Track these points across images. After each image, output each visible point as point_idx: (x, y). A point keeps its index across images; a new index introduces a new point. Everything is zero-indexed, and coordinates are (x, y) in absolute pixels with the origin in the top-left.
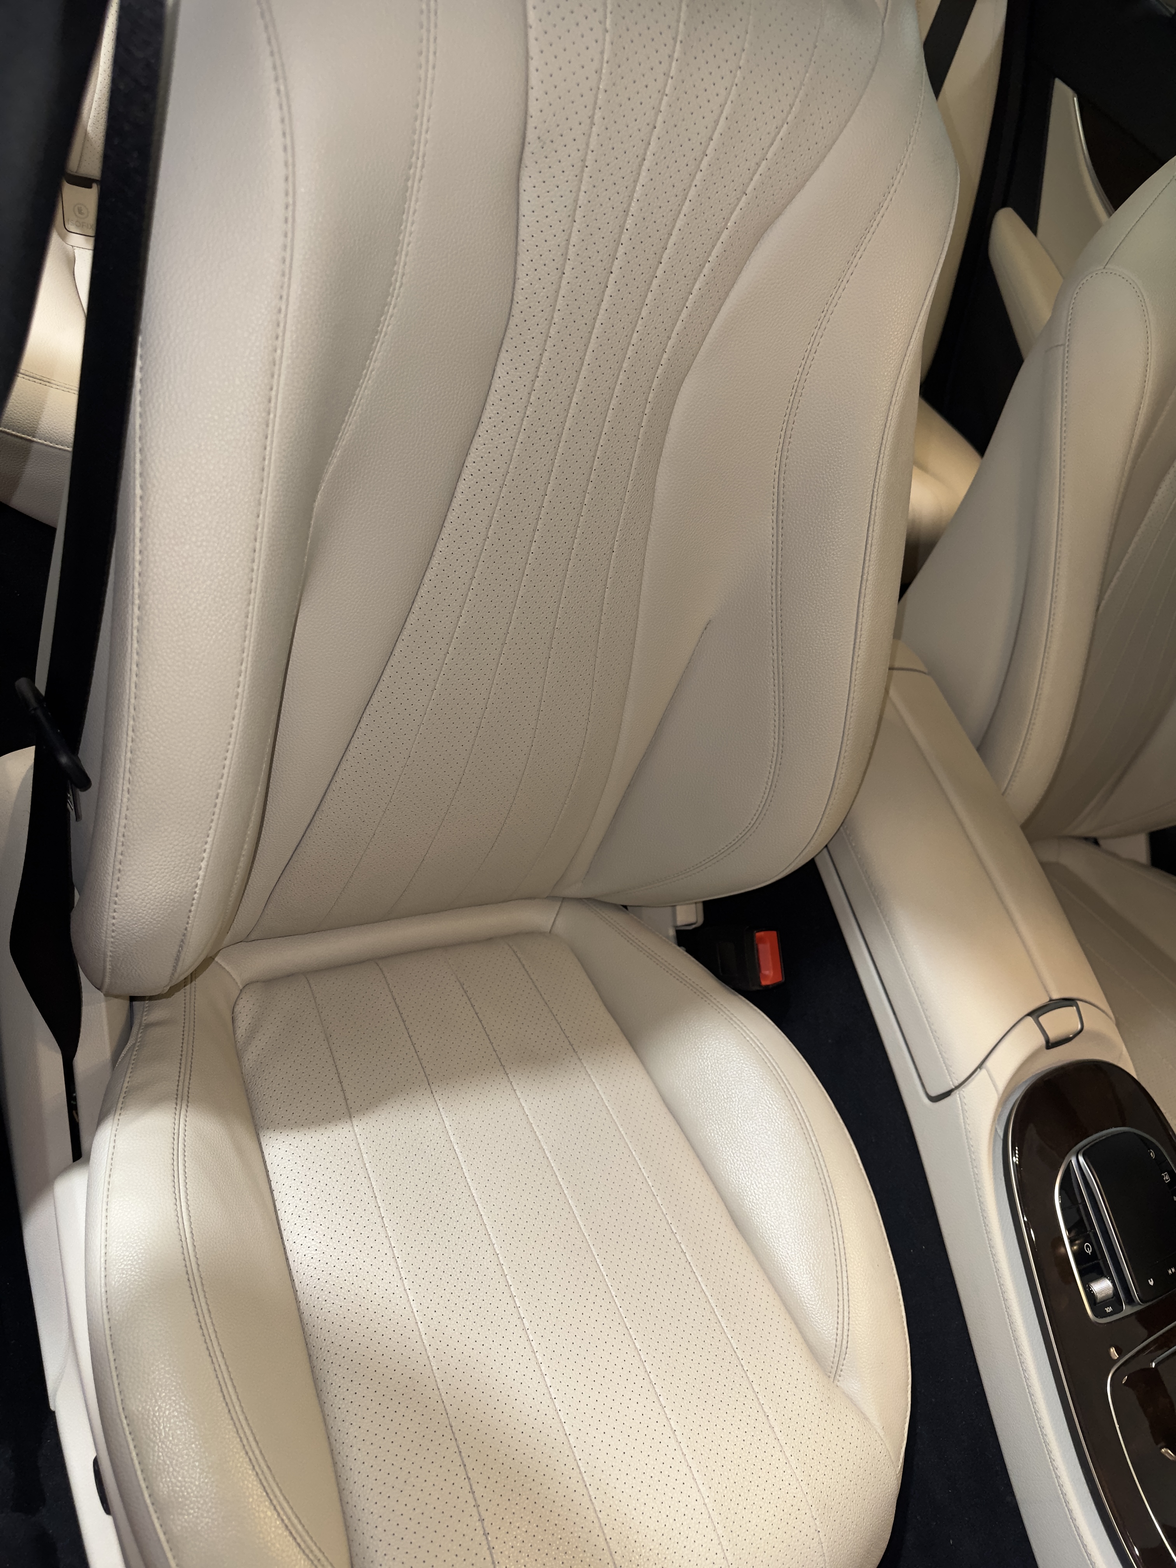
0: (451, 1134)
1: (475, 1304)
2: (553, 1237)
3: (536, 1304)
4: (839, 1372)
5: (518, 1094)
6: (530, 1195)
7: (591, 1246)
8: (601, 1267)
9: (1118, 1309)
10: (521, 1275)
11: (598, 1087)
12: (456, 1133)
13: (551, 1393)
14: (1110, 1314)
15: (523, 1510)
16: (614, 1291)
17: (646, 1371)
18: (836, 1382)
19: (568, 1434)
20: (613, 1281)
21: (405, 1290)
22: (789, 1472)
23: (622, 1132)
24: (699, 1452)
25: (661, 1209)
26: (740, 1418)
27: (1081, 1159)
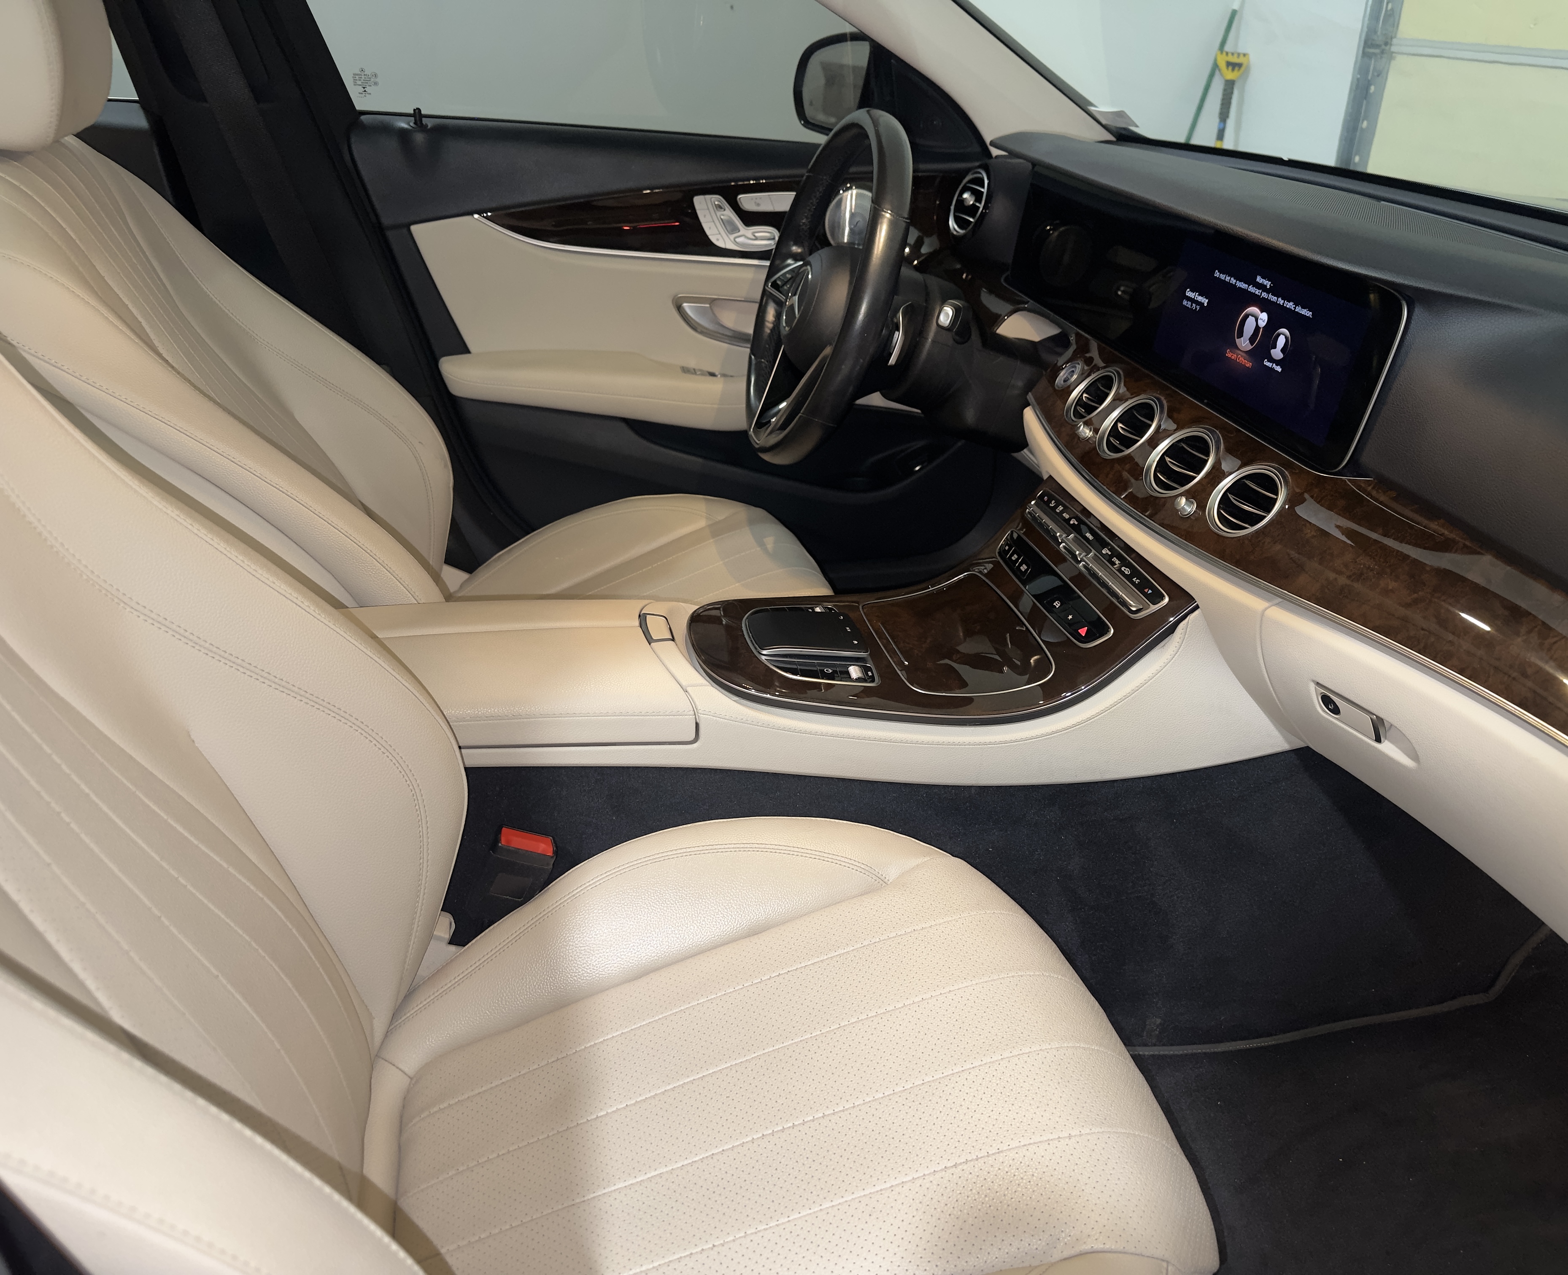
0: (634, 1181)
1: (808, 1156)
2: (753, 1085)
3: (812, 1102)
4: (882, 878)
5: (602, 1113)
6: (710, 1104)
7: (764, 1052)
8: (785, 1045)
9: (870, 669)
10: (785, 1115)
11: (610, 1036)
12: (634, 1175)
13: (889, 1094)
14: (872, 673)
15: (980, 1122)
16: (806, 1035)
17: (876, 1016)
18: (889, 883)
19: (923, 1082)
20: (798, 1035)
21: (789, 1221)
22: (954, 922)
23: (660, 1017)
24: (939, 983)
25: (738, 990)
26: (914, 950)
27: (764, 652)
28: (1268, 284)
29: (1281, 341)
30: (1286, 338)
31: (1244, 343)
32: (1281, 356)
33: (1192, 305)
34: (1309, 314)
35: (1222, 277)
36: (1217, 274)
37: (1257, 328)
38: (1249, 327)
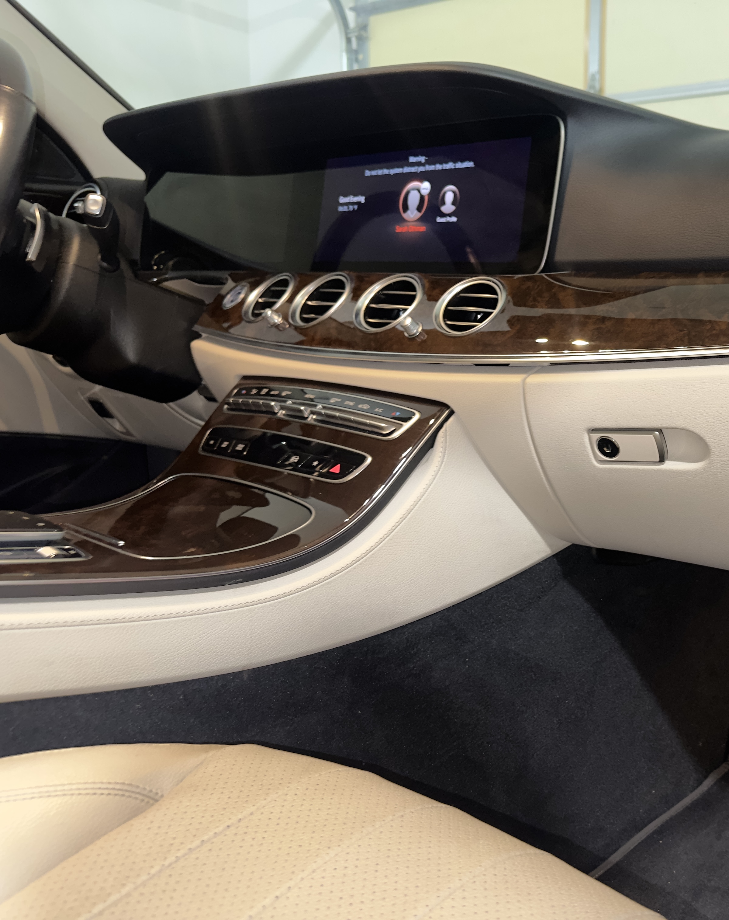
28: (422, 159)
29: (449, 197)
30: (454, 192)
31: (412, 214)
32: (453, 208)
33: (349, 208)
34: (469, 164)
35: (374, 173)
36: (368, 173)
37: (422, 198)
38: (414, 200)
